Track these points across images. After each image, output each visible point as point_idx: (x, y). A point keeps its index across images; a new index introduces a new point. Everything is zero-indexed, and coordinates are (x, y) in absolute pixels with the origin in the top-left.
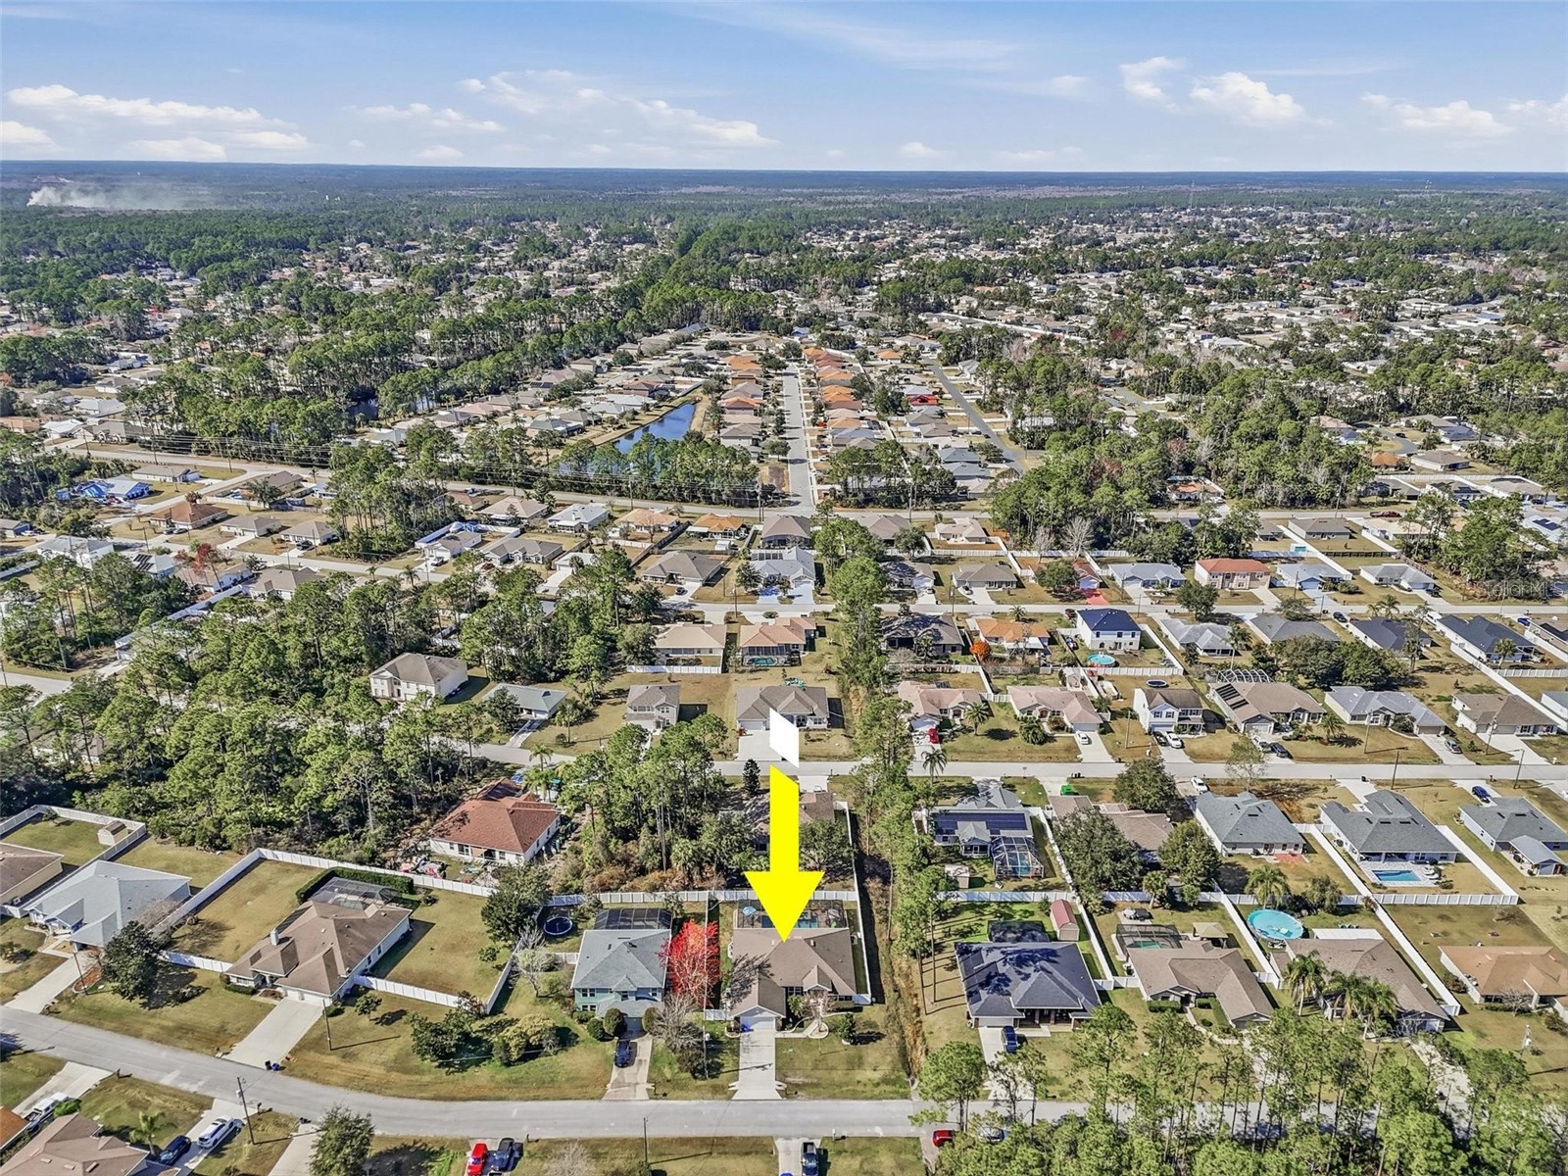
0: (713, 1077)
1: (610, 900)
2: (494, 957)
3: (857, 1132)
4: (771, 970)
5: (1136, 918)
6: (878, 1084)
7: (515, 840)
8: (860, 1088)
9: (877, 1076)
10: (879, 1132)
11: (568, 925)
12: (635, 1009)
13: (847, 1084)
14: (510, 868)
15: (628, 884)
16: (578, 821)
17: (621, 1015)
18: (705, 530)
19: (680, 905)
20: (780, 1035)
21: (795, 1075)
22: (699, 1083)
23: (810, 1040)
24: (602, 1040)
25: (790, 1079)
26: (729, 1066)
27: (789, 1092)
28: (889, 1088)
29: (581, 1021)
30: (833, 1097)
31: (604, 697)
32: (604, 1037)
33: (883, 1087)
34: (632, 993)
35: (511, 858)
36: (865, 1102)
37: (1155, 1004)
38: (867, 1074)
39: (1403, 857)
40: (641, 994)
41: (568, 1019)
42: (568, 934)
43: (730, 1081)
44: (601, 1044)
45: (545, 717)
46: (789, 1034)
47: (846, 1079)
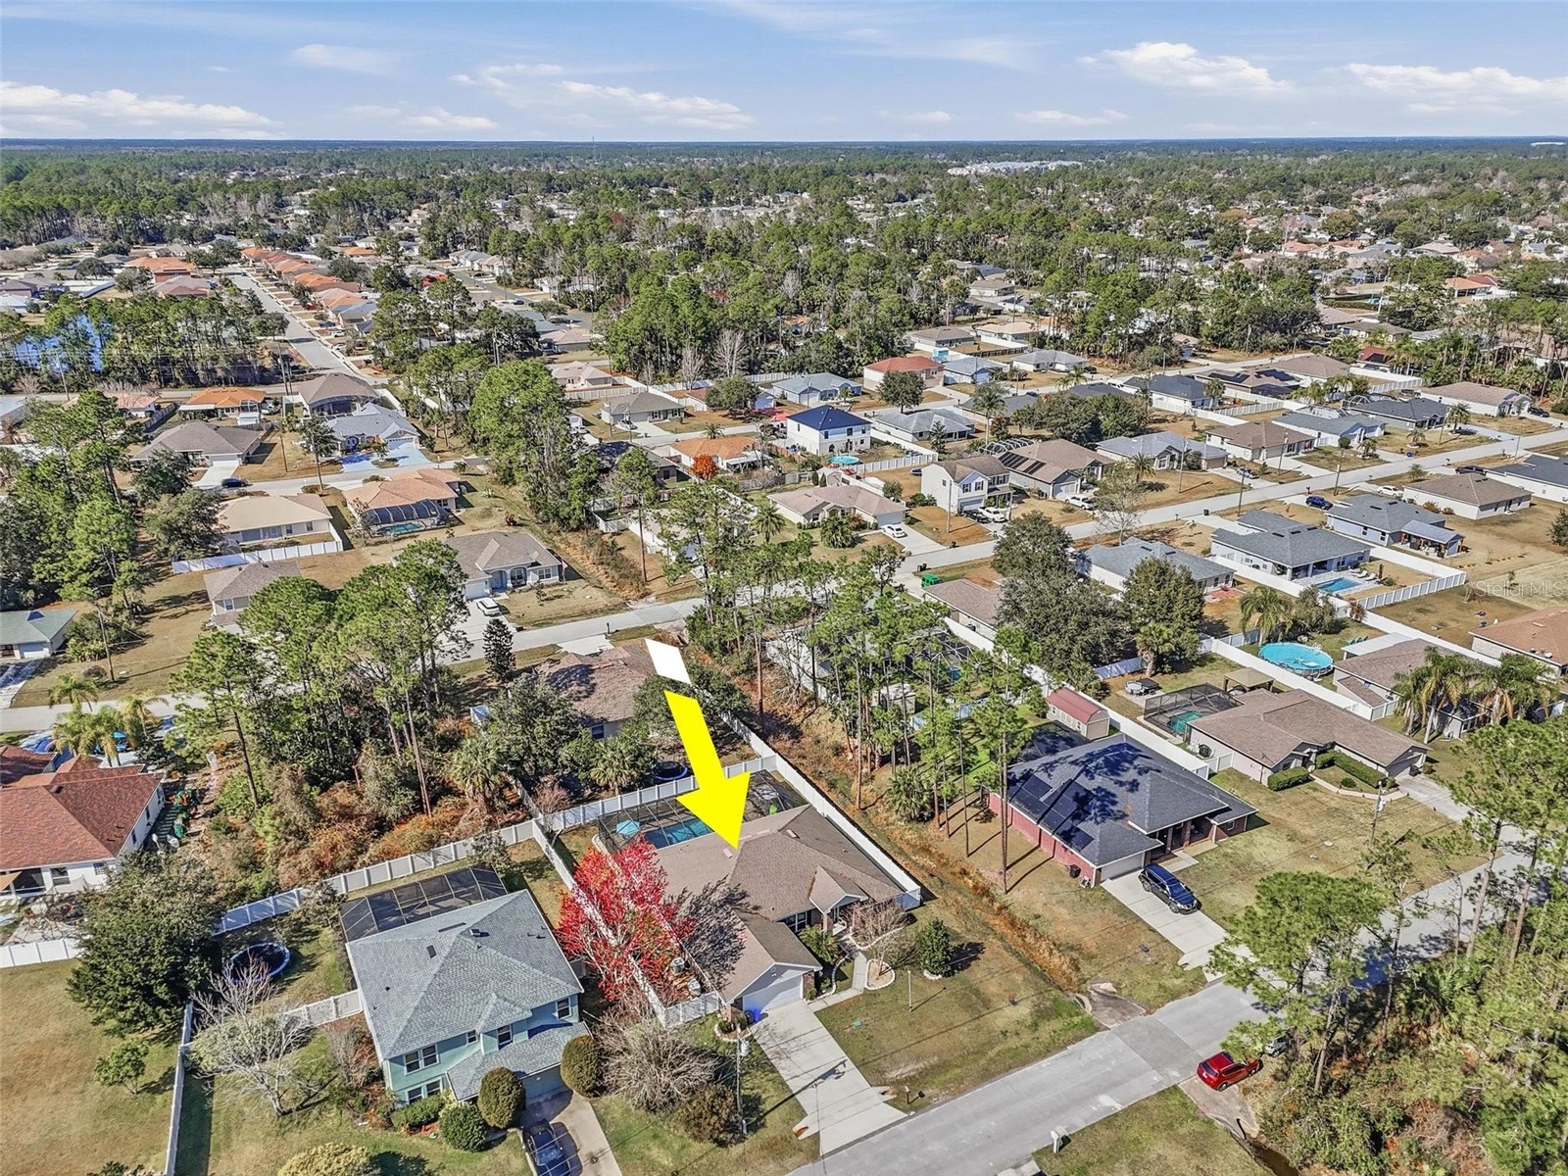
0: (753, 1128)
1: (352, 884)
2: (139, 1067)
3: (1079, 1120)
4: (752, 901)
5: (1146, 692)
6: (1035, 1025)
7: (84, 837)
8: (1013, 1042)
9: (1024, 1010)
10: (1110, 1103)
11: (281, 955)
12: (539, 1054)
13: (990, 1044)
14: (89, 896)
15: (373, 849)
16: (200, 785)
17: (517, 1077)
18: (212, 407)
19: (503, 850)
20: (819, 1004)
21: (896, 1064)
22: (736, 1150)
23: (875, 994)
24: (486, 1147)
25: (893, 1074)
26: (770, 1097)
27: (910, 1097)
28: (1056, 1024)
29: (415, 1127)
30: (987, 1075)
31: (150, 610)
32: (489, 1138)
33: (1048, 1028)
34: (517, 1027)
35: (85, 877)
36: (1045, 1063)
37: (1283, 776)
38: (1008, 1016)
39: (1321, 566)
40: (538, 1023)
41: (379, 1135)
42: (288, 970)
43: (789, 1121)
44: (486, 1157)
45: (45, 653)
46: (831, 998)
47: (982, 1038)
